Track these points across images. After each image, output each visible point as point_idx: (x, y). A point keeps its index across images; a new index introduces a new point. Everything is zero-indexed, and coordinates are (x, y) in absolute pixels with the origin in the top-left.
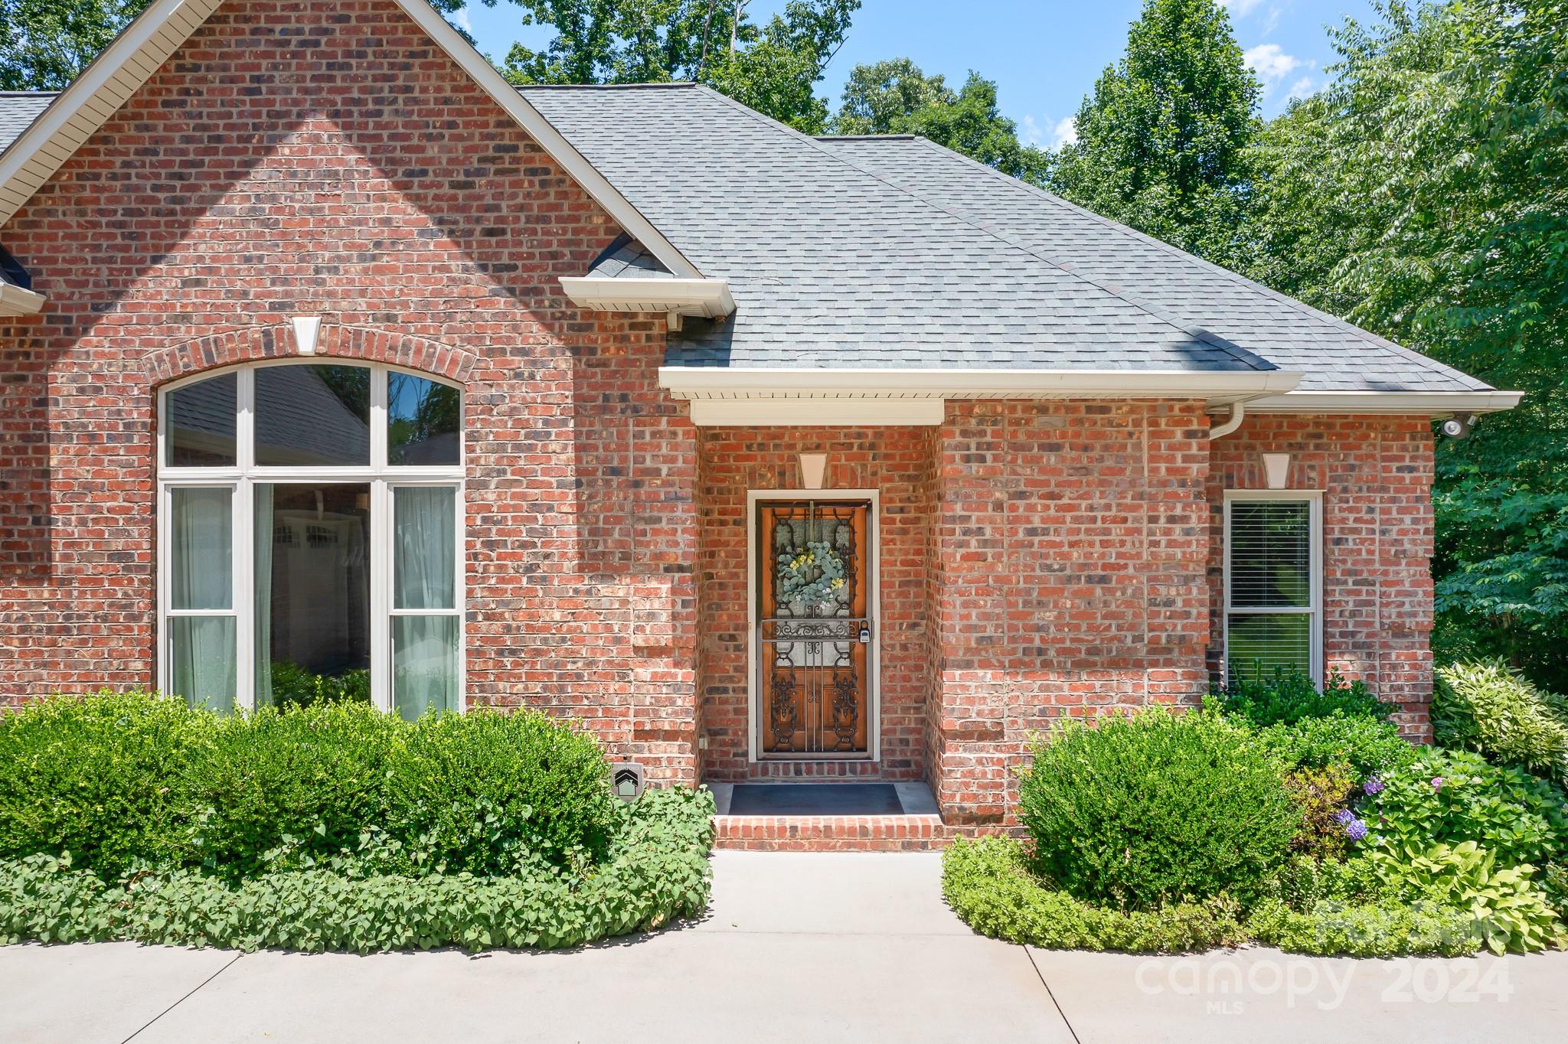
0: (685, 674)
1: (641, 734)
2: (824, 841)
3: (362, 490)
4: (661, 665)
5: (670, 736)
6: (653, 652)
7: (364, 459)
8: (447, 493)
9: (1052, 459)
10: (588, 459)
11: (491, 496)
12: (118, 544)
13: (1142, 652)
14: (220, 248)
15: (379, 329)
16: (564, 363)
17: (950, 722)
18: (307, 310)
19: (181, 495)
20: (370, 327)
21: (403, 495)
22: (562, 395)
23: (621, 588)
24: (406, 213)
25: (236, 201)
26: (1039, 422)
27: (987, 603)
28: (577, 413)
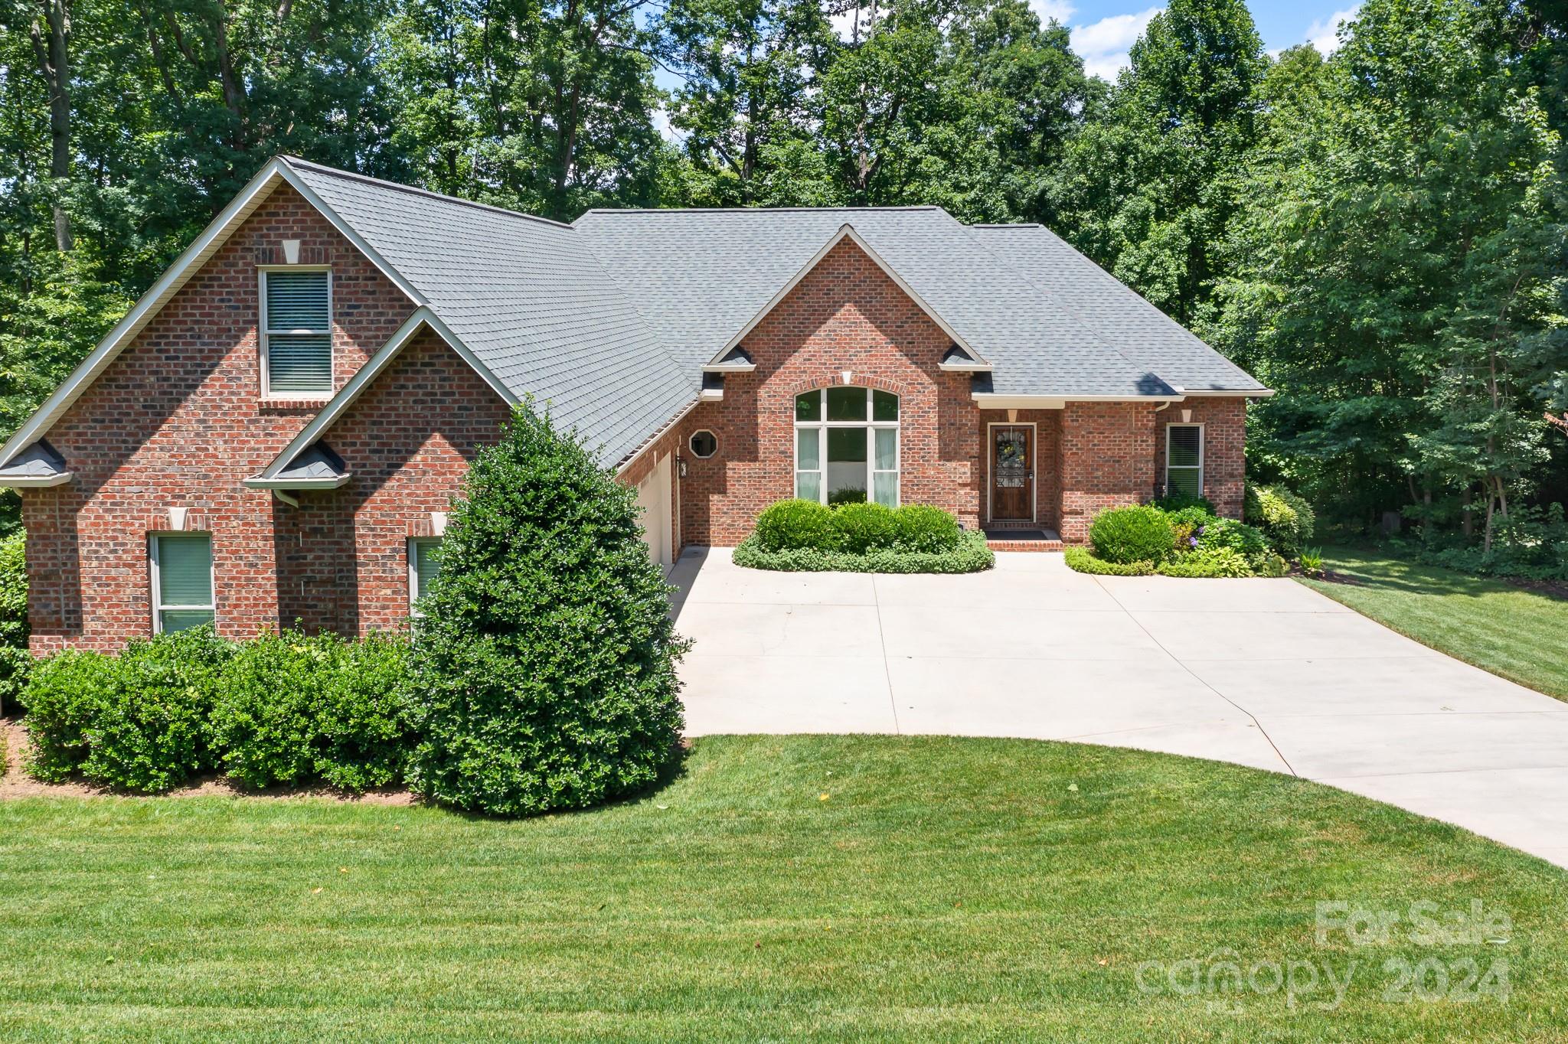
0: (976, 493)
1: (960, 512)
2: (1022, 549)
3: (864, 431)
4: (968, 490)
5: (970, 513)
6: (965, 485)
7: (865, 419)
8: (894, 430)
9: (1101, 421)
10: (943, 420)
11: (910, 432)
12: (782, 448)
13: (1131, 485)
14: (817, 348)
15: (872, 376)
16: (935, 387)
17: (1066, 509)
18: (847, 369)
19: (801, 431)
20: (868, 375)
21: (878, 431)
22: (934, 399)
23: (954, 464)
24: (880, 337)
25: (822, 332)
26: (1097, 408)
27: (1078, 469)
28: (939, 404)
